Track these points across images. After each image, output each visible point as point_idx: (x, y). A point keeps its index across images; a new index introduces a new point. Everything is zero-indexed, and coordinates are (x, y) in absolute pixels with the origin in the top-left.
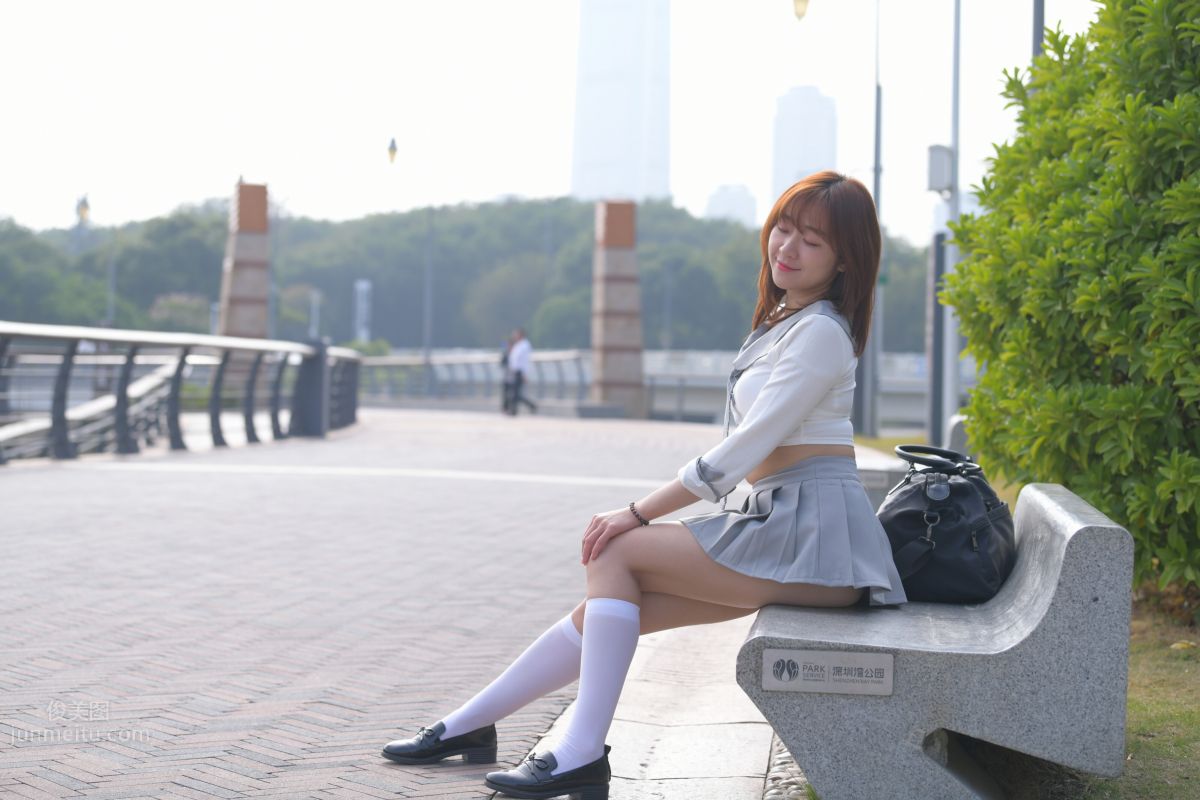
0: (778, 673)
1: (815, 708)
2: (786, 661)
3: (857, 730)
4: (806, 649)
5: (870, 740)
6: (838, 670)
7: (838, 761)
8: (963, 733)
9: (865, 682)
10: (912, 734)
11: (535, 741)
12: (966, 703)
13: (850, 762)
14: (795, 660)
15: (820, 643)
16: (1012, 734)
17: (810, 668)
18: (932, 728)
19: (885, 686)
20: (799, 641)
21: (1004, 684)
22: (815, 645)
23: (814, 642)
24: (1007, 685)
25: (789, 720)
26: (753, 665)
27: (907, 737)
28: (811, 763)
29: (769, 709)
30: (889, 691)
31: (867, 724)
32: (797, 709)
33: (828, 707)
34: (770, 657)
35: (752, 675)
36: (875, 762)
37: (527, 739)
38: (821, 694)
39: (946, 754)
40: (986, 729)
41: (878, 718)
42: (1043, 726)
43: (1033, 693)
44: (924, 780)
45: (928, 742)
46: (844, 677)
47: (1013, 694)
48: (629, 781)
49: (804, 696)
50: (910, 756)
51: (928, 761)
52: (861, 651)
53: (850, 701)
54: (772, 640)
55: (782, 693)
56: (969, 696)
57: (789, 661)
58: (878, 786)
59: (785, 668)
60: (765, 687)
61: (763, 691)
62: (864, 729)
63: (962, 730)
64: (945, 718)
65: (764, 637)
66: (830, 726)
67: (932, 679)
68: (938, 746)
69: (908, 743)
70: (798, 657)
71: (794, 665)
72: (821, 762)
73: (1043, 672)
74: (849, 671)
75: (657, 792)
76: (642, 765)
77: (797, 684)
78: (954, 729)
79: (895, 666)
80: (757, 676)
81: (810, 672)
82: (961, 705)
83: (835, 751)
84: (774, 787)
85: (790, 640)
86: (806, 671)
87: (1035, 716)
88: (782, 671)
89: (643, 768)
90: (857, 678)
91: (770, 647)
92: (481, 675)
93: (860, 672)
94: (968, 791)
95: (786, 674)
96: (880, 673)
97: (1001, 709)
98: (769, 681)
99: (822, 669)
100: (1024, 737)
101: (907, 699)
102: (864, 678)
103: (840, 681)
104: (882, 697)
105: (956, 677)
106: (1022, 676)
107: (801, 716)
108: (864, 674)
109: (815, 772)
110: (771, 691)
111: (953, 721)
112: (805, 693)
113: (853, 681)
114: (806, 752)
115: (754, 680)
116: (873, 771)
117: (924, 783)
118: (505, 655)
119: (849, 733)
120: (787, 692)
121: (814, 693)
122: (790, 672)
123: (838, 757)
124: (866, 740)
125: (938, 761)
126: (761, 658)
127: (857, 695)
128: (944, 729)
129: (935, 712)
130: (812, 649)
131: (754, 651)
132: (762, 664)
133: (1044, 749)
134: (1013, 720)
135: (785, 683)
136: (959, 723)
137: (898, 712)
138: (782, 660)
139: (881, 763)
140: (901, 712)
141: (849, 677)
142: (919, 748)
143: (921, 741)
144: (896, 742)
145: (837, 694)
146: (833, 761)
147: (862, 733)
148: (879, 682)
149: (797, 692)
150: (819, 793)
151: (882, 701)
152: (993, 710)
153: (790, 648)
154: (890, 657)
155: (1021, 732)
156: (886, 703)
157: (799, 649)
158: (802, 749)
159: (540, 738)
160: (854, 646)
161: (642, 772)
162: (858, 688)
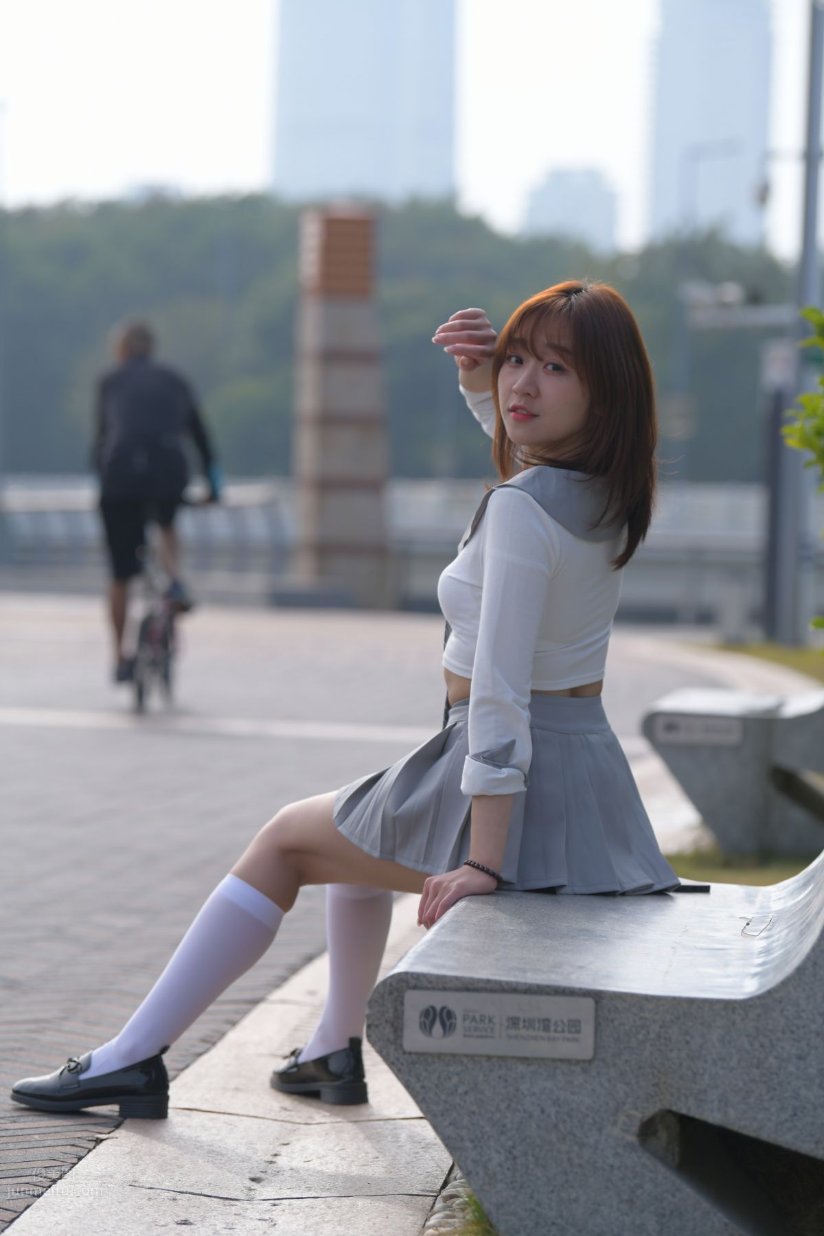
0: (427, 1027)
1: (481, 1077)
2: (438, 1008)
3: (543, 1111)
4: (467, 990)
5: (561, 1126)
6: (514, 1022)
7: (515, 1158)
8: (697, 1116)
9: (554, 1039)
10: (622, 1118)
11: (91, 1145)
12: (701, 1071)
13: (531, 1159)
14: (451, 1006)
15: (488, 981)
16: (769, 1120)
17: (474, 1019)
18: (652, 1109)
19: (583, 1047)
20: (457, 978)
21: (757, 1045)
22: (481, 985)
23: (479, 981)
24: (762, 1046)
25: (443, 1097)
26: (390, 1014)
27: (615, 1123)
28: (475, 1162)
29: (413, 1080)
30: (588, 1053)
31: (556, 1103)
32: (455, 1079)
33: (500, 1077)
34: (415, 1003)
35: (388, 1030)
36: (570, 1160)
37: (77, 1142)
38: (489, 1058)
39: (677, 1150)
40: (732, 1113)
41: (573, 1093)
42: (815, 1108)
43: (800, 1058)
44: (640, 1186)
45: (647, 1130)
46: (523, 1032)
47: (772, 1060)
48: (227, 1202)
49: (465, 1060)
50: (620, 1150)
51: (645, 1159)
52: (548, 994)
53: (532, 1068)
54: (417, 977)
55: (431, 1055)
56: (706, 1062)
57: (443, 1009)
58: (573, 1196)
59: (438, 1018)
60: (408, 1045)
61: (404, 1053)
62: (552, 1110)
63: (695, 1113)
64: (672, 1095)
65: (406, 973)
66: (503, 1106)
67: (652, 1036)
68: (663, 1135)
69: (617, 1131)
70: (455, 1002)
71: (450, 1015)
72: (490, 1160)
73: (813, 1027)
74: (529, 1024)
75: (266, 1217)
76: (253, 1180)
77: (454, 1043)
78: (684, 1111)
79: (597, 1017)
80: (395, 1031)
81: (474, 1024)
82: (695, 1074)
83: (510, 1143)
84: (444, 1209)
85: (444, 977)
86: (467, 1023)
87: (803, 1092)
88: (433, 1023)
89: (255, 1185)
90: (542, 1033)
91: (415, 988)
92: (21, 1049)
93: (546, 1024)
94: (706, 1205)
95: (438, 1027)
96: (575, 1026)
97: (753, 1081)
98: (414, 1039)
99: (490, 1020)
100: (788, 1125)
101: (615, 1065)
102: (552, 1034)
103: (516, 1037)
104: (578, 1062)
105: (687, 1033)
106: (784, 1032)
107: (461, 1090)
108: (552, 1028)
109: (482, 1174)
110: (416, 1054)
111: (683, 1098)
112: (466, 1056)
113: (536, 1038)
114: (469, 1145)
115: (392, 1037)
116: (566, 1173)
117: (639, 1192)
118: (65, 1019)
119: (531, 1116)
120: (439, 1056)
121: (480, 1056)
122: (443, 1025)
123: (515, 1152)
124: (556, 1126)
125: (663, 1160)
126: (402, 1003)
127: (543, 1059)
128: (669, 1112)
129: (656, 1085)
130: (477, 990)
131: (391, 993)
132: (403, 1012)
133: (817, 1143)
134: (772, 1099)
135: (436, 1041)
136: (691, 1101)
137: (602, 1085)
138: (433, 1008)
139: (577, 1161)
140: (607, 1085)
141: (531, 1032)
142: (633, 1139)
143: (635, 1128)
144: (600, 1130)
145: (513, 1058)
146: (507, 1158)
147: (549, 1116)
148: (576, 1040)
149: (454, 1055)
150: (486, 1206)
151: (578, 1069)
152: (741, 1084)
153: (444, 989)
154: (589, 1003)
155: (784, 1116)
156: (585, 1071)
157: (458, 990)
158: (462, 1139)
159: (98, 1141)
160: (538, 986)
161: (250, 1190)
162: (541, 1048)
